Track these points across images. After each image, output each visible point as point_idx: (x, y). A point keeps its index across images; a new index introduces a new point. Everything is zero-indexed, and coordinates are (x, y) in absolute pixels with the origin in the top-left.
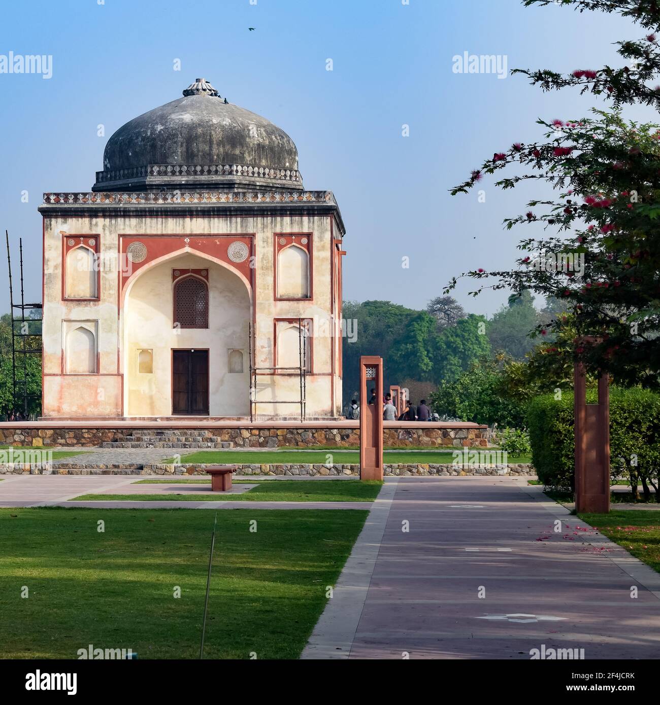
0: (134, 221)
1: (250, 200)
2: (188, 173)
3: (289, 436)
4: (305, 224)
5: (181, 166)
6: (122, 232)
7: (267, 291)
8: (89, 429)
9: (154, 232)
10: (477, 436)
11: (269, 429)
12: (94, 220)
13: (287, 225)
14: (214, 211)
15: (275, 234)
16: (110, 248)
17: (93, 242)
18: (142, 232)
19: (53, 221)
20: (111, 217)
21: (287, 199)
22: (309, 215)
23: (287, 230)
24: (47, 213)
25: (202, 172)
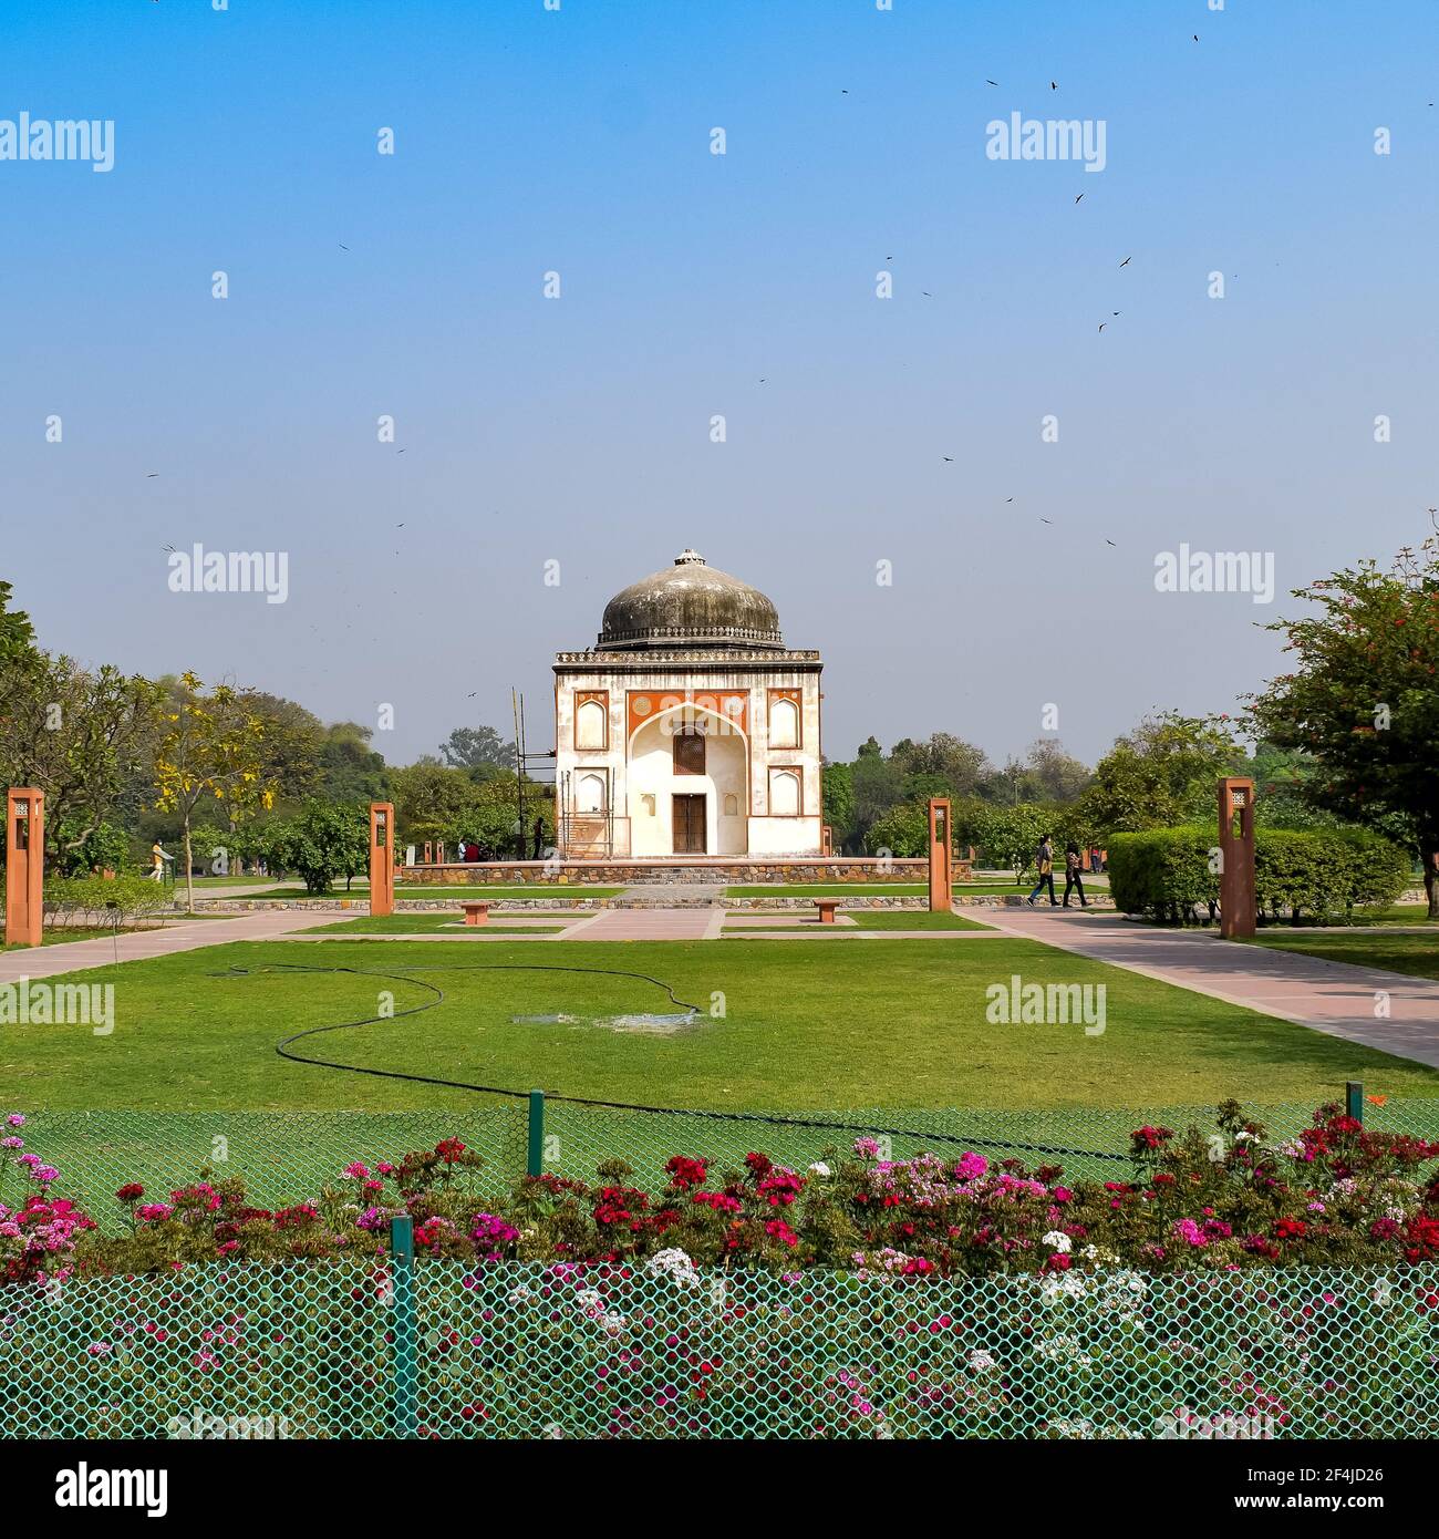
0: (639, 678)
1: (745, 659)
2: (686, 634)
3: (793, 872)
4: (795, 680)
5: (679, 628)
6: (628, 688)
7: (761, 742)
8: (611, 867)
9: (658, 688)
10: (963, 871)
11: (775, 866)
12: (603, 677)
13: (778, 681)
14: (712, 669)
15: (768, 690)
16: (618, 702)
17: (600, 697)
18: (647, 688)
19: (566, 677)
20: (618, 674)
21: (779, 658)
22: (798, 672)
23: (779, 685)
24: (560, 671)
25: (698, 633)
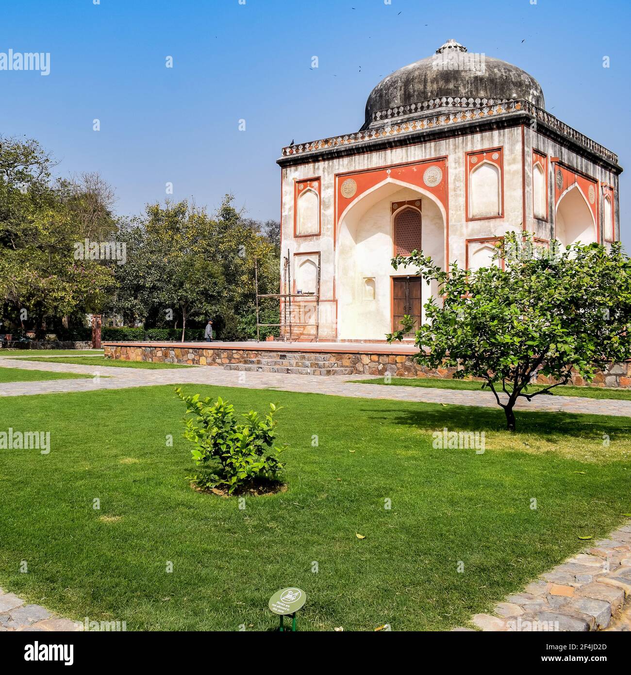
0: (346, 160)
1: (443, 123)
2: (405, 113)
3: (408, 364)
4: (495, 138)
5: (398, 108)
6: (337, 172)
7: (459, 213)
9: (361, 168)
11: (388, 355)
12: (317, 165)
13: (477, 142)
15: (467, 154)
16: (328, 187)
17: (315, 185)
18: (352, 169)
19: (289, 170)
20: (328, 159)
21: (477, 116)
22: (499, 128)
23: (478, 147)
24: (284, 164)
25: (416, 109)
